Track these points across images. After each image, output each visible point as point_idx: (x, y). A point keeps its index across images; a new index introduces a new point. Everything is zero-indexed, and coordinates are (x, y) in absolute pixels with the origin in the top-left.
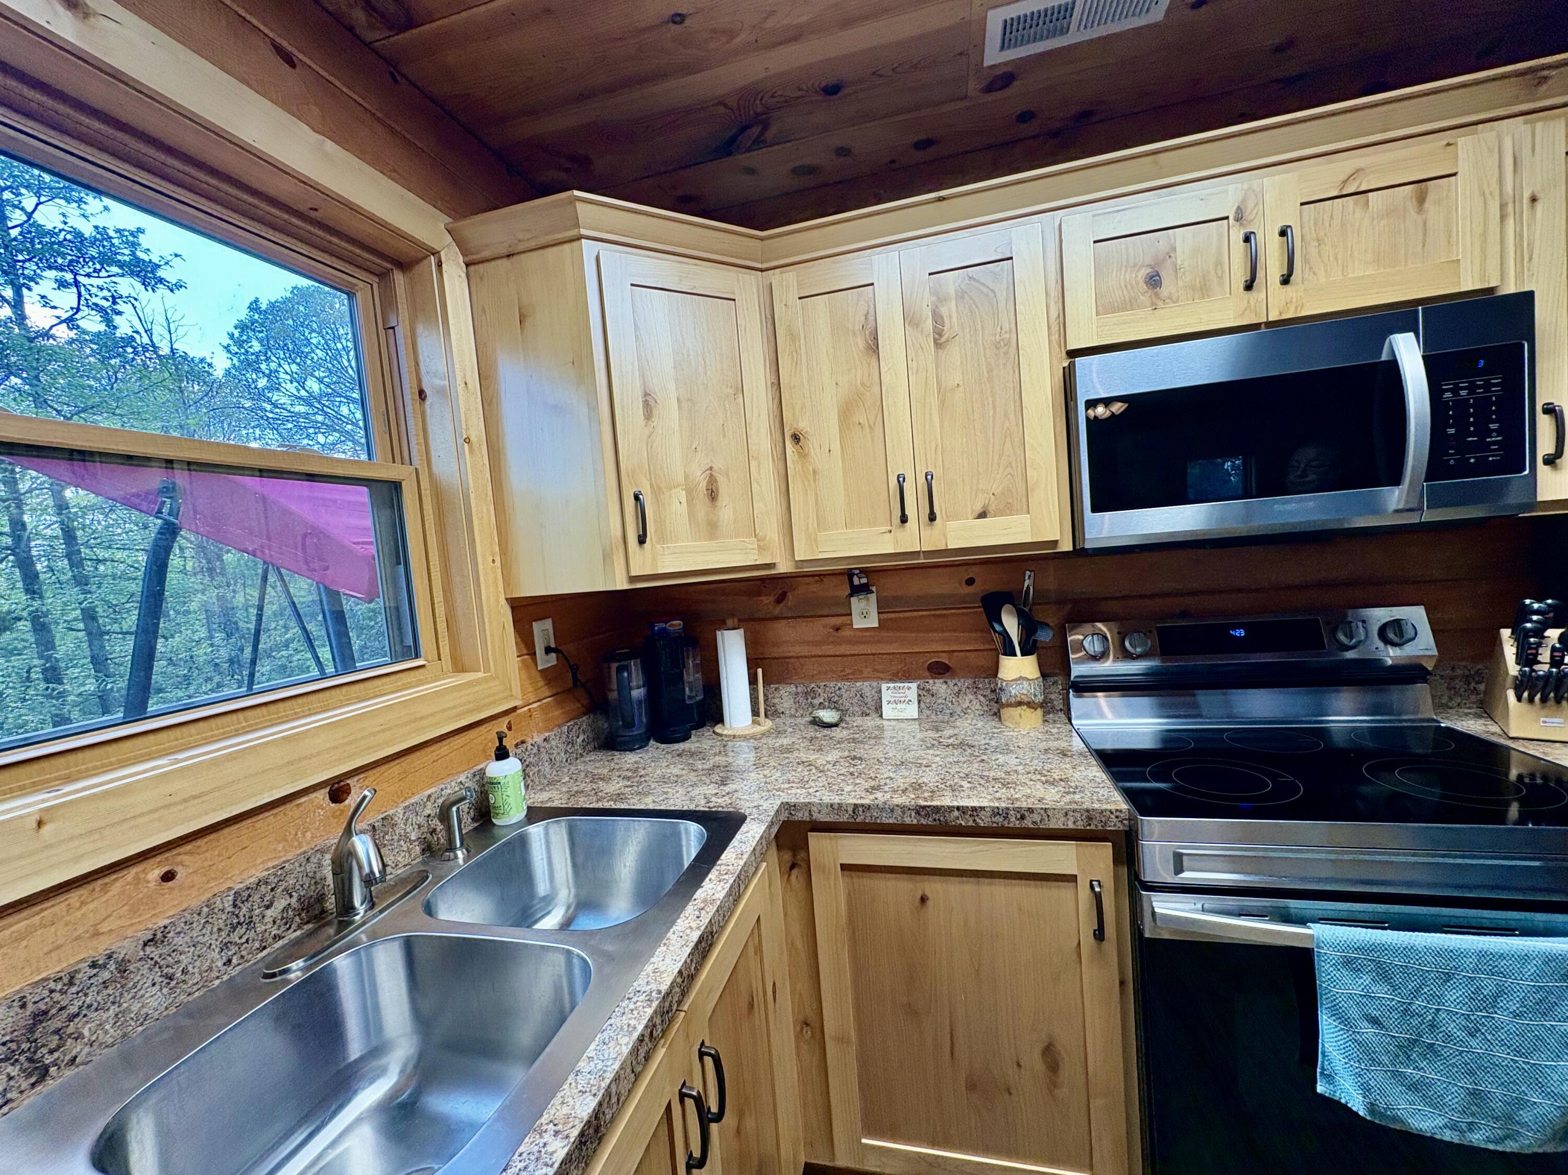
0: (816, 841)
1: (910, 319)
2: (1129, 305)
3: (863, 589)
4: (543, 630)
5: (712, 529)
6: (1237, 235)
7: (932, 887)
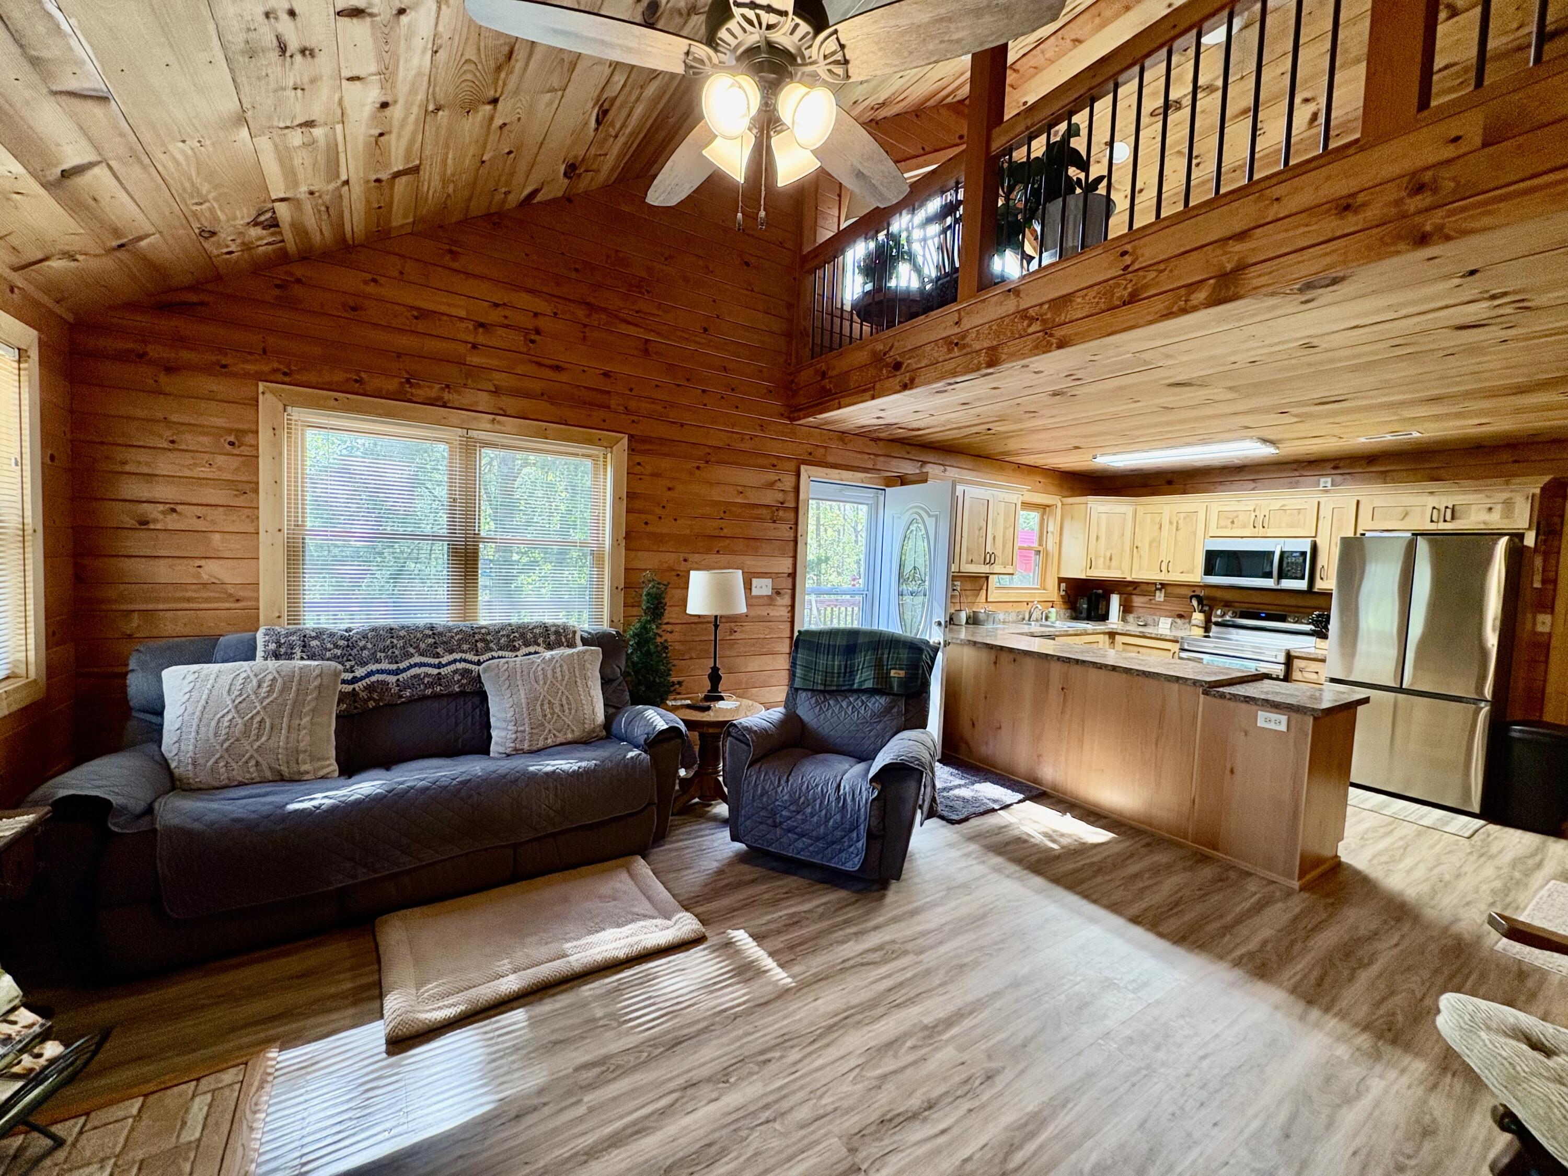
0: (1117, 637)
1: (1171, 523)
2: (1226, 527)
3: (1160, 590)
4: (1063, 585)
5: (1109, 568)
6: (1253, 515)
7: (1141, 650)
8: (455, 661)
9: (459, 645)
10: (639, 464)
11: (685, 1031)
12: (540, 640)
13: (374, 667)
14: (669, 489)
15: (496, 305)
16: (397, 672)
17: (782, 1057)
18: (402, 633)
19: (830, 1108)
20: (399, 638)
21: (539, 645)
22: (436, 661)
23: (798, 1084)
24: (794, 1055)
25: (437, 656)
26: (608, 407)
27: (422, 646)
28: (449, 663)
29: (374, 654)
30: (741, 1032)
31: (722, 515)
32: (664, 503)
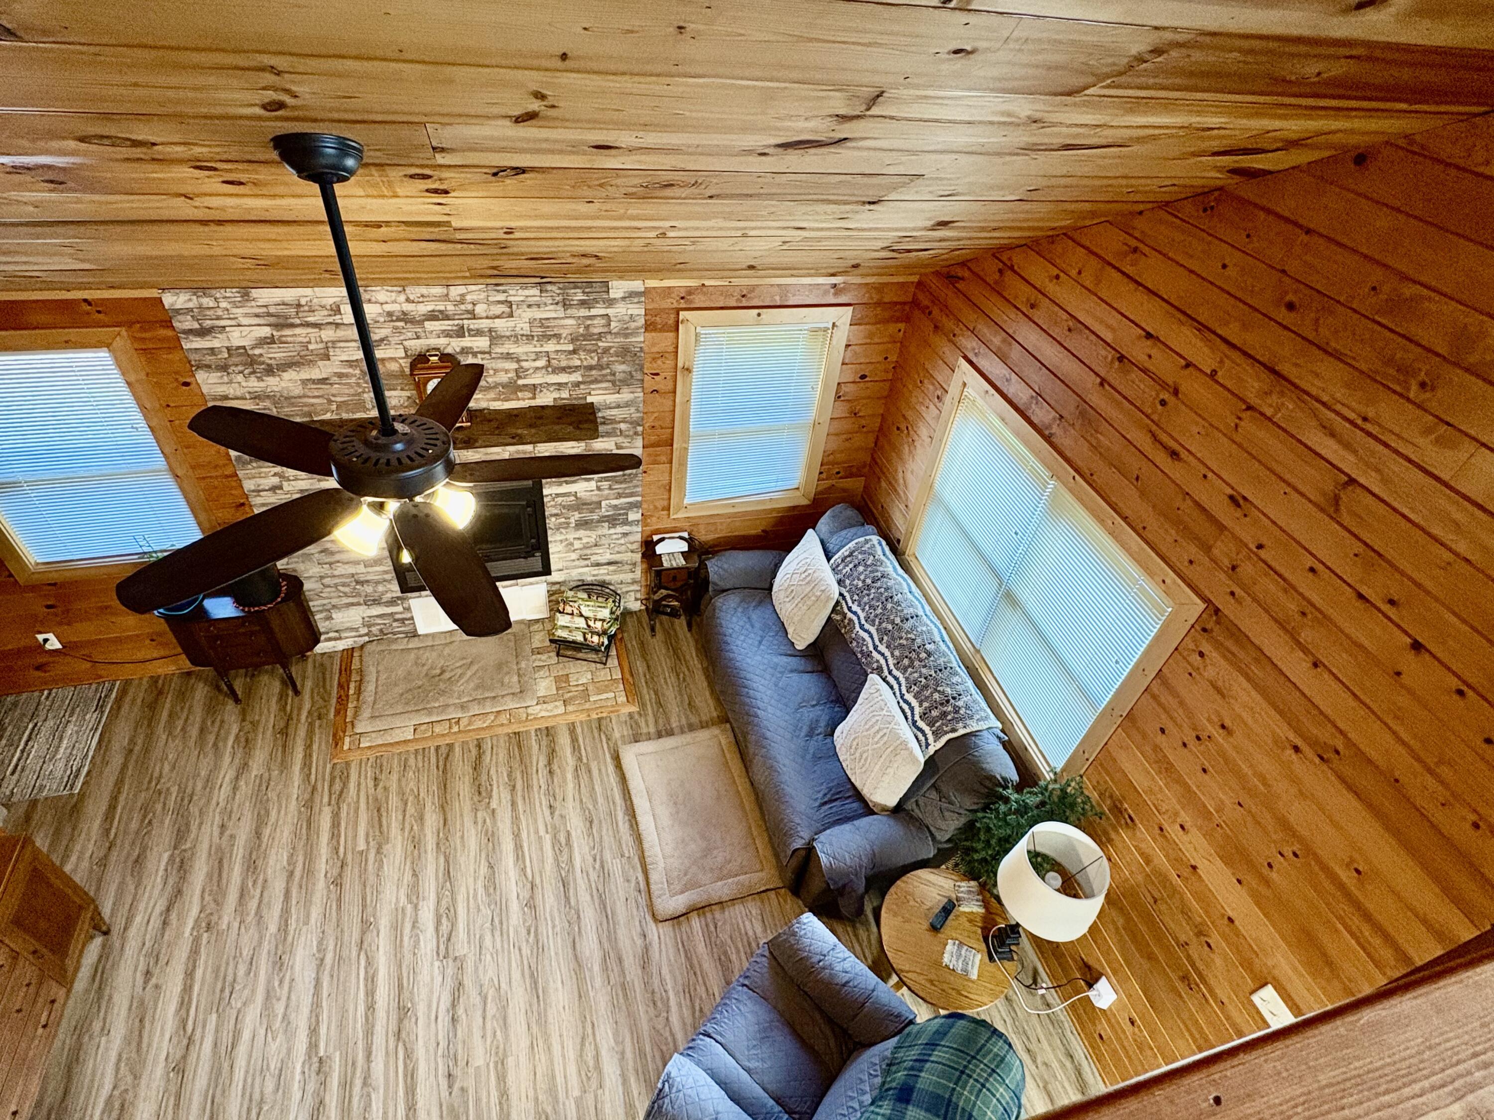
8: (883, 655)
9: (896, 648)
10: (1201, 654)
11: (571, 891)
12: (926, 704)
13: (859, 612)
14: (1223, 727)
15: (1149, 336)
16: (862, 627)
17: (527, 941)
18: (889, 606)
19: (483, 957)
20: (884, 608)
21: (921, 706)
22: (877, 643)
23: (506, 946)
24: (526, 951)
25: (881, 640)
26: (1207, 549)
27: (884, 625)
28: (880, 652)
29: (866, 604)
30: (557, 923)
31: (1288, 851)
32: (1204, 735)
